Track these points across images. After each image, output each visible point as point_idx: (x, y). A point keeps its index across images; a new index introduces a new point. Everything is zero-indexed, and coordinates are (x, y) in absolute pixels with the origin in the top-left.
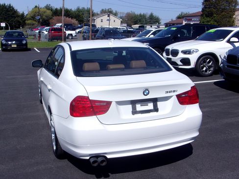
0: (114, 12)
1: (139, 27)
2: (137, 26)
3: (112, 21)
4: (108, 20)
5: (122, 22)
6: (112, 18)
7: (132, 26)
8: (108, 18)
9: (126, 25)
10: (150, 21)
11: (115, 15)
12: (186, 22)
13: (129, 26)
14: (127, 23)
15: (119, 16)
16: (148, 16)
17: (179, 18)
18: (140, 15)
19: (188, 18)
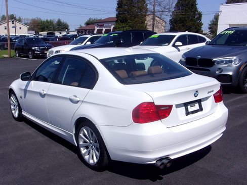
0: (17, 18)
1: (48, 34)
2: (45, 33)
3: (18, 28)
4: (13, 27)
5: (29, 30)
6: (18, 25)
7: (40, 33)
8: (14, 25)
9: (34, 32)
10: (58, 28)
11: (20, 21)
12: (98, 28)
13: (37, 33)
14: (33, 30)
15: (24, 22)
16: (55, 22)
17: (87, 24)
18: (47, 21)
19: (99, 24)
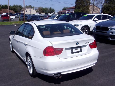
0: (32, 7)
1: (45, 14)
2: (44, 14)
3: (32, 11)
4: (30, 11)
5: (37, 12)
6: (32, 10)
7: (42, 14)
8: (30, 10)
9: (39, 13)
10: (50, 11)
11: (33, 8)
12: (67, 12)
13: (40, 13)
14: (39, 12)
15: (35, 9)
16: (49, 9)
17: (63, 9)
18: (45, 8)
19: (68, 10)
